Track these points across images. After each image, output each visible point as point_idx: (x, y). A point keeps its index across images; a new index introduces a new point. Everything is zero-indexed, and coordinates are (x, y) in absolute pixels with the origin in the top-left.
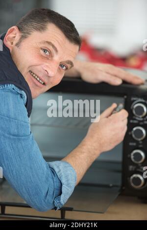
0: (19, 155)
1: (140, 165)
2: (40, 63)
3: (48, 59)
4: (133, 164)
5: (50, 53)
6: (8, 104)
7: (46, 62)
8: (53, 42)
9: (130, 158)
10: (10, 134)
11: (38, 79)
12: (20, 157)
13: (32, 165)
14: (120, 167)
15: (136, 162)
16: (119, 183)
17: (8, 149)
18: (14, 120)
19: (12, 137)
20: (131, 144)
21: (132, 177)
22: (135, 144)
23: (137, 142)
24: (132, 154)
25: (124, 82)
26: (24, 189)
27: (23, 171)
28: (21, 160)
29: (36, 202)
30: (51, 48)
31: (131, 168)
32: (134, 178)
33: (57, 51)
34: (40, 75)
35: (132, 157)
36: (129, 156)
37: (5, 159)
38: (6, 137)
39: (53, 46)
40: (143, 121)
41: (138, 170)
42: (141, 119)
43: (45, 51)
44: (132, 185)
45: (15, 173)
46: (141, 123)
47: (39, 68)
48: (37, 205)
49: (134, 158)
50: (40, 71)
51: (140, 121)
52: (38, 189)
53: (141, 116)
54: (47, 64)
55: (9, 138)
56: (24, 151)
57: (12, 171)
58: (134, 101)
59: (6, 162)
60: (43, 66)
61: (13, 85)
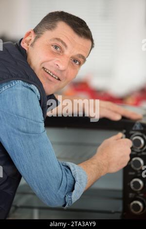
0: (29, 152)
1: (139, 192)
2: (51, 58)
3: (59, 54)
4: (132, 191)
5: (61, 48)
6: (16, 102)
7: (57, 57)
8: (61, 38)
9: (130, 186)
10: (19, 130)
11: (51, 74)
12: (30, 154)
13: (43, 162)
14: (121, 195)
15: (135, 190)
16: (121, 209)
17: (19, 145)
18: (22, 118)
19: (21, 133)
20: (130, 173)
21: (132, 204)
22: (133, 173)
23: (136, 171)
24: (132, 182)
25: (123, 118)
26: (35, 184)
27: (34, 166)
28: (31, 156)
29: (47, 197)
30: (60, 44)
31: (131, 195)
32: (134, 204)
33: (66, 46)
34: (53, 70)
35: (132, 185)
36: (128, 184)
37: (16, 154)
38: (16, 134)
39: (62, 42)
40: (141, 152)
41: (138, 197)
42: (139, 151)
43: (56, 47)
44: (132, 210)
45: (26, 169)
46: (139, 154)
47: (50, 63)
48: (48, 200)
49: (134, 186)
50: (52, 66)
51: (138, 153)
52: (49, 184)
53: (139, 148)
54: (58, 59)
55: (19, 135)
56: (35, 148)
57: (23, 166)
58: (132, 134)
59: (17, 157)
60: (54, 61)
61: (21, 81)
